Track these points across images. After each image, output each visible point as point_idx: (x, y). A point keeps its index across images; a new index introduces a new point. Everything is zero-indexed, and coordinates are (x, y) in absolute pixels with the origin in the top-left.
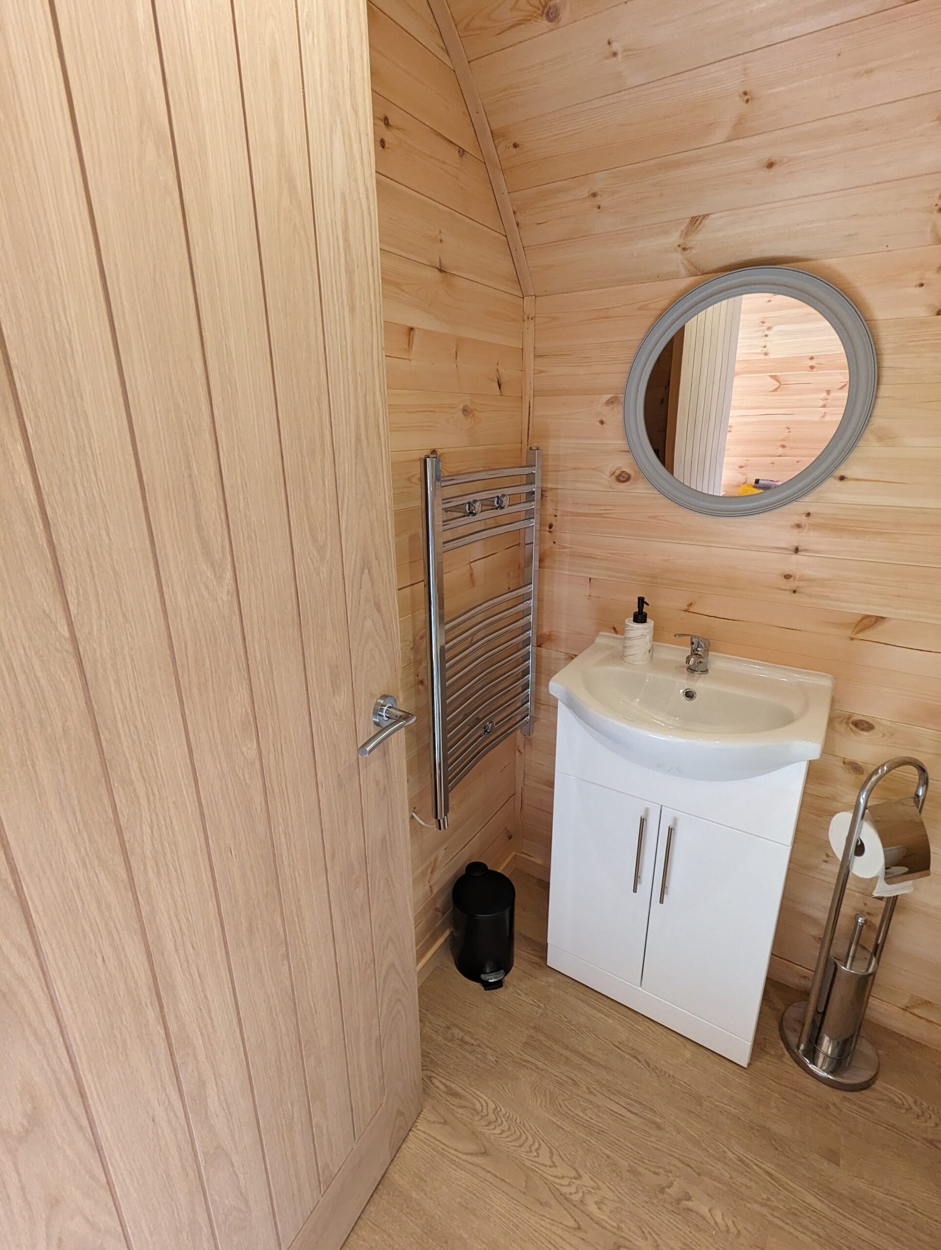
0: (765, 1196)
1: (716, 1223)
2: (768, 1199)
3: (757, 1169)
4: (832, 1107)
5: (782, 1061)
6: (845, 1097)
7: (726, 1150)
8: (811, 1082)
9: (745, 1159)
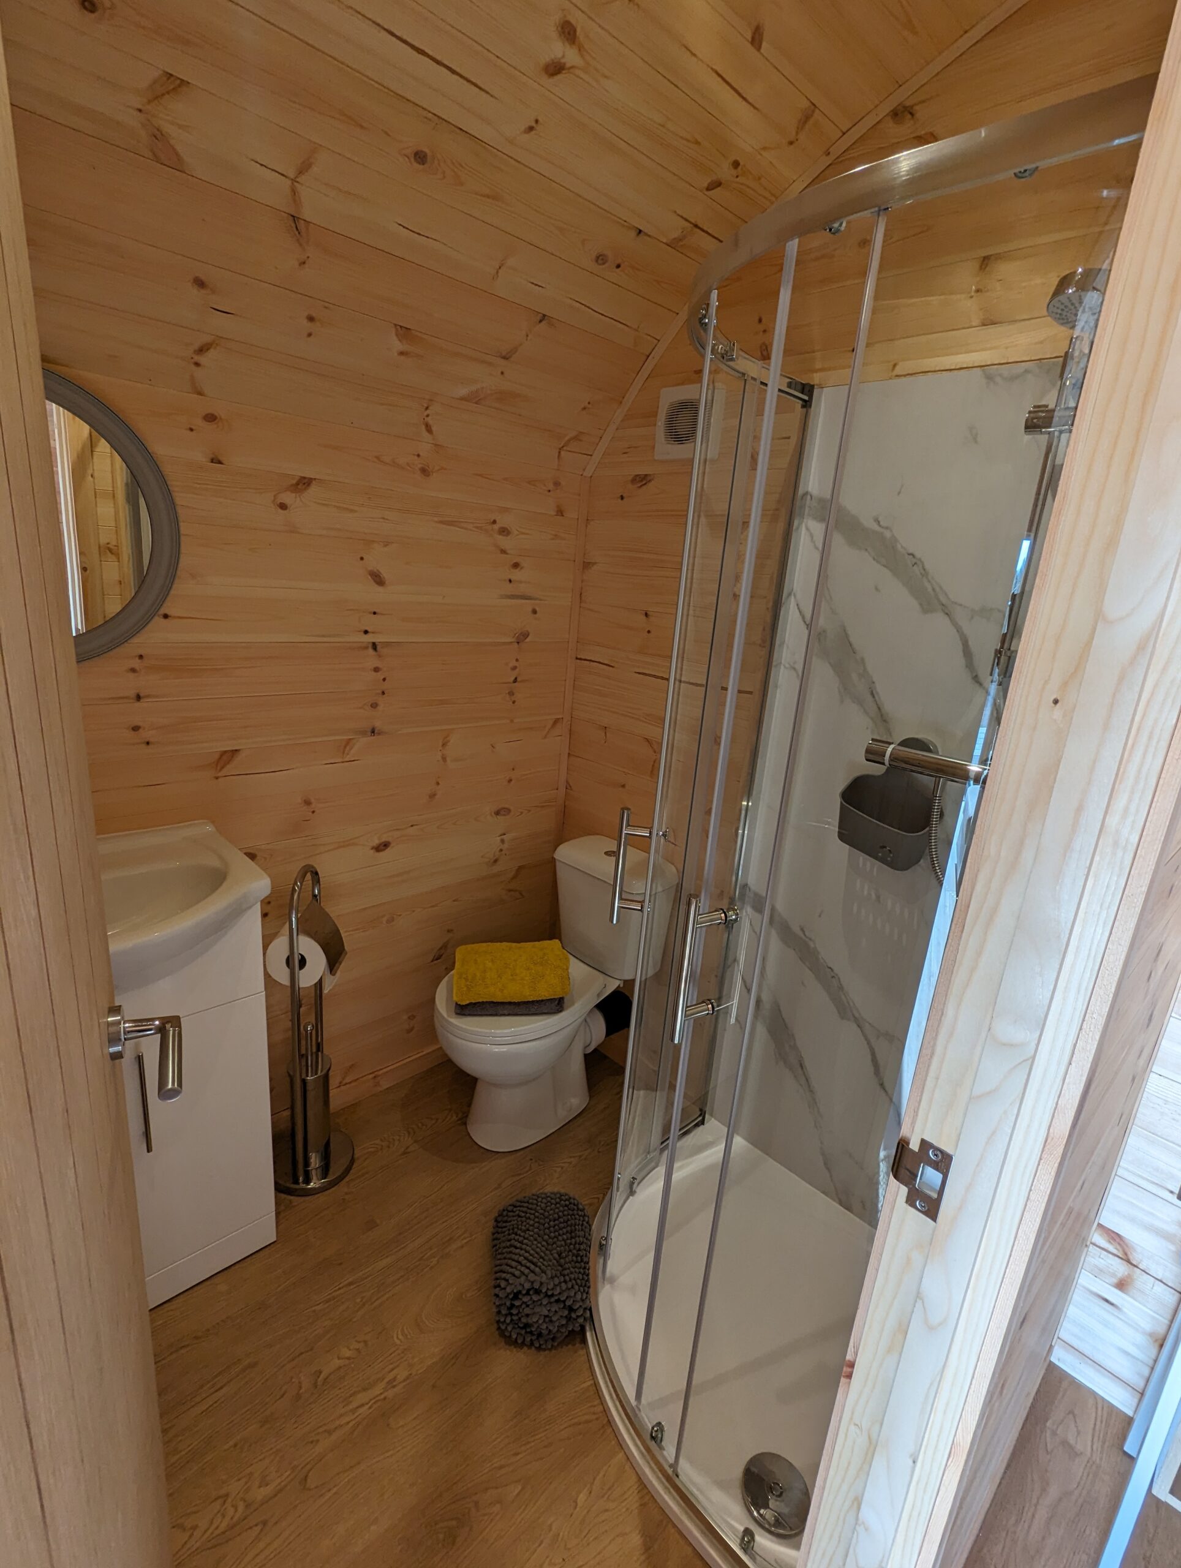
0: (358, 1300)
1: (349, 1358)
2: (363, 1298)
3: (341, 1291)
4: (347, 1197)
5: (295, 1206)
6: (347, 1182)
7: (313, 1308)
8: (322, 1198)
9: (328, 1297)
